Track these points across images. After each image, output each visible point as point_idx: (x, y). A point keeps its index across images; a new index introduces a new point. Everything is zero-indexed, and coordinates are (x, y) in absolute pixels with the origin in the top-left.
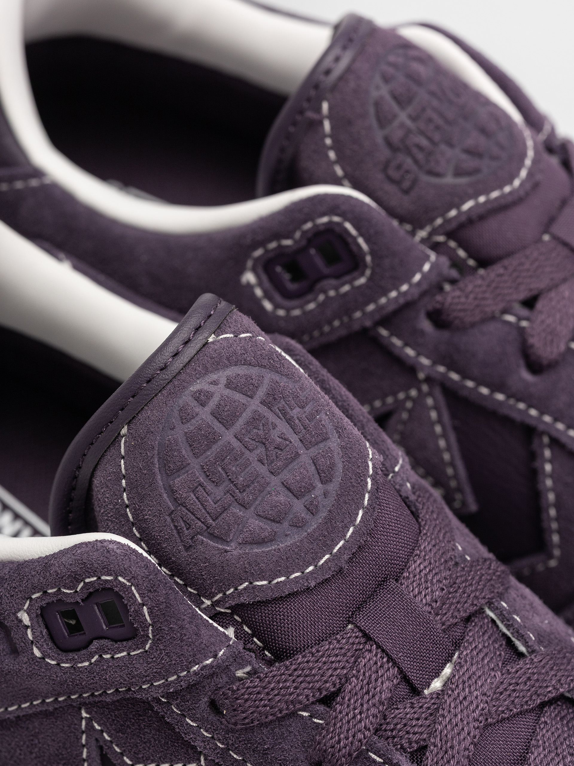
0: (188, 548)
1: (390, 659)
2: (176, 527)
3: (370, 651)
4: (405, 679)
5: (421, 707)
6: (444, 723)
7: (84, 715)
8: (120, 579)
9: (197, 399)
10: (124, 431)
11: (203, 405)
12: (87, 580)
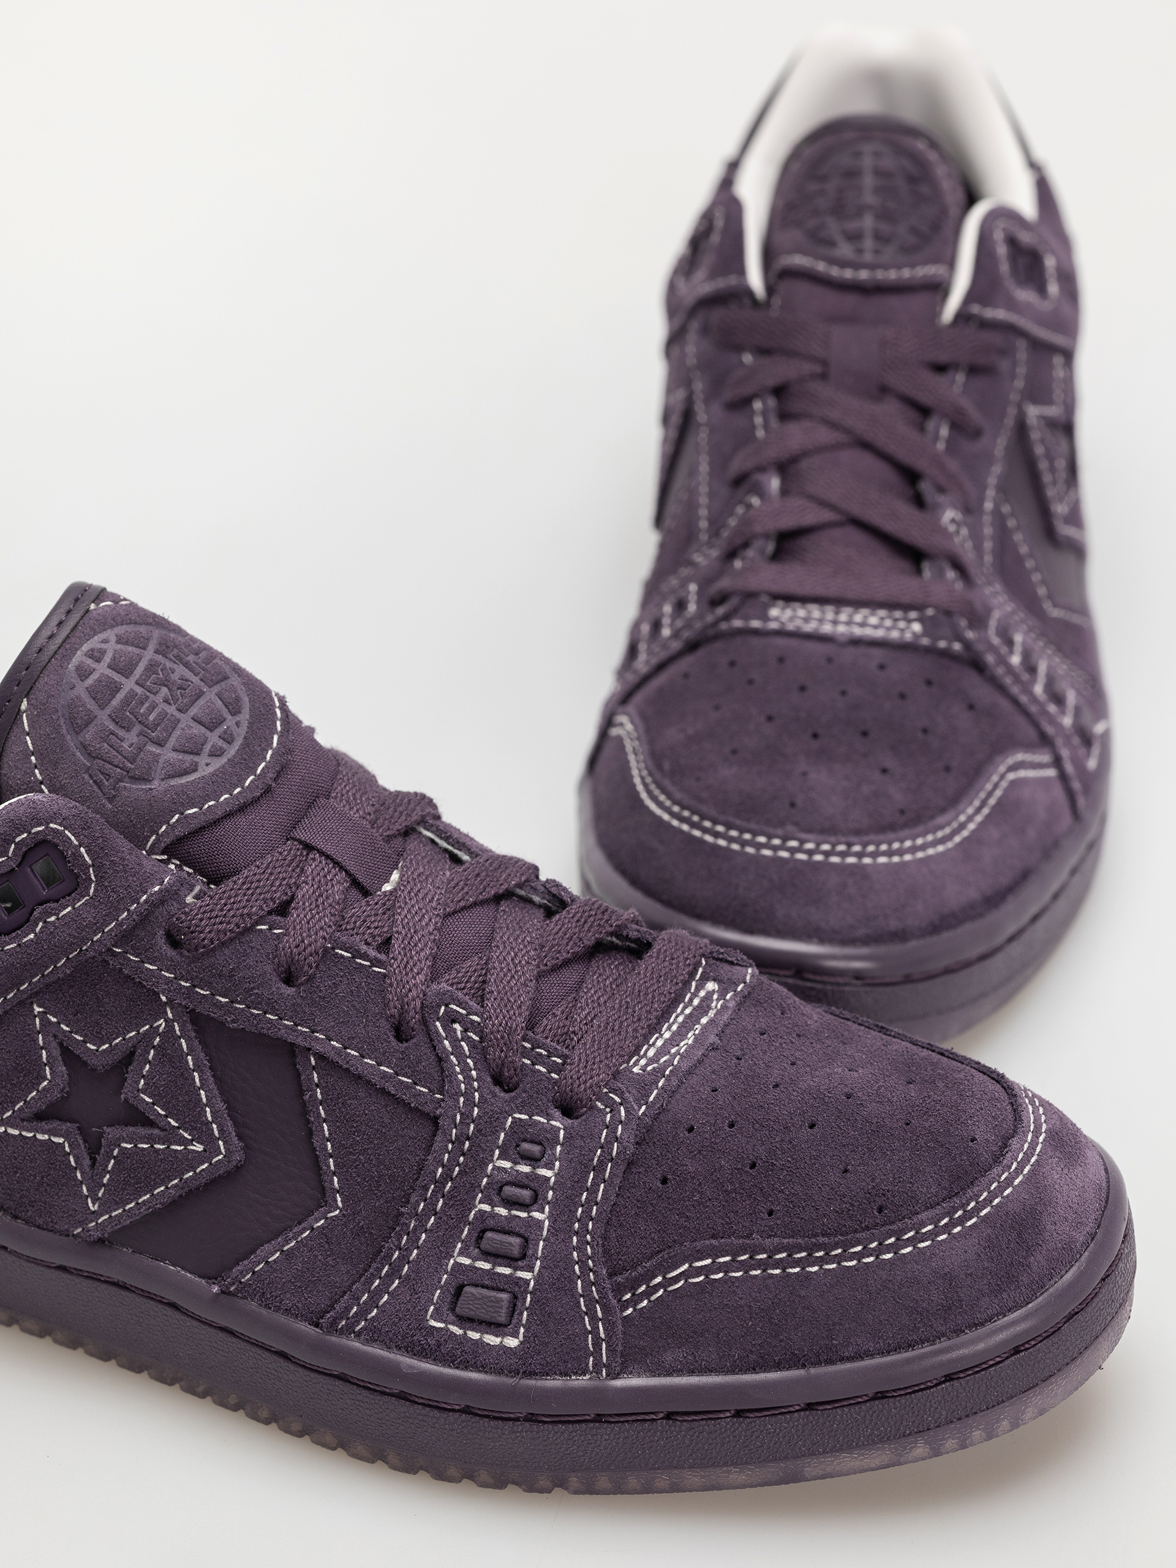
0: (111, 800)
1: (336, 863)
2: (95, 782)
3: (314, 859)
4: (355, 883)
5: (377, 904)
6: (403, 914)
7: (37, 1009)
8: (52, 825)
9: (91, 657)
10: (24, 706)
11: (98, 660)
12: (18, 839)
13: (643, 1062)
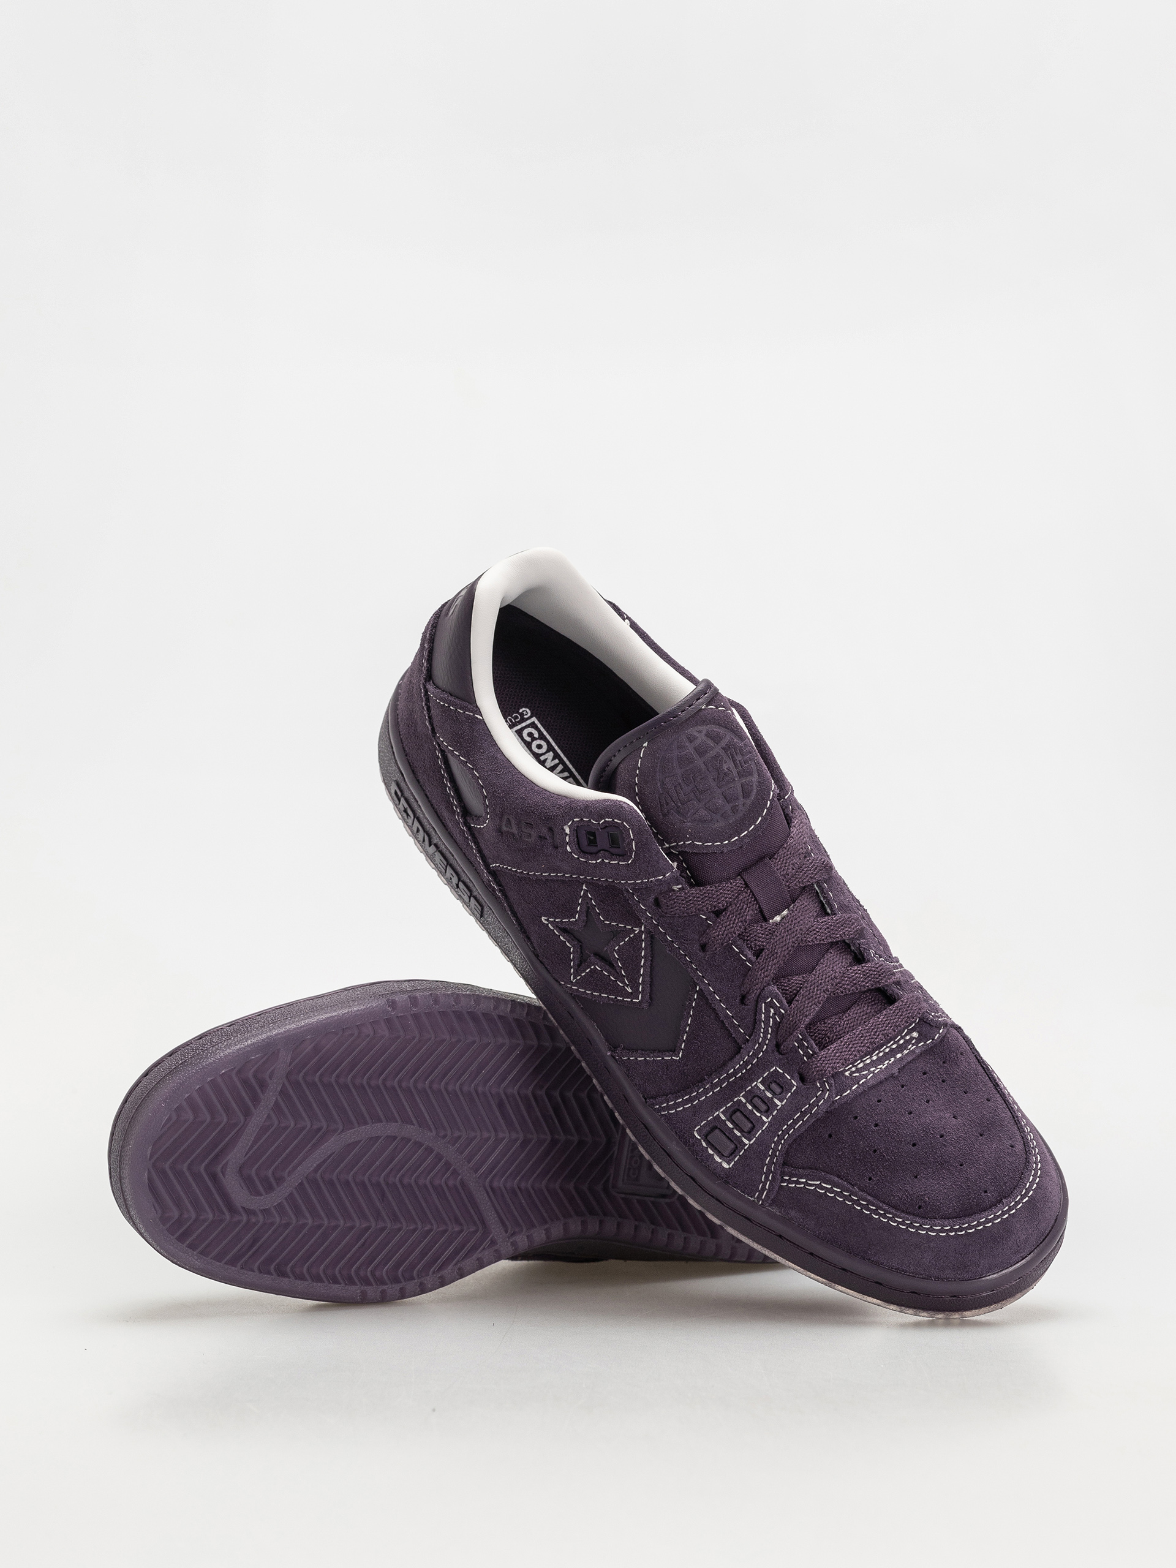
0: (665, 815)
1: (756, 899)
2: (660, 802)
3: (746, 893)
4: (761, 912)
5: (766, 929)
6: (776, 940)
7: (584, 887)
8: (624, 823)
9: (689, 738)
10: (645, 745)
11: (691, 742)
12: (607, 819)
13: (854, 1069)
